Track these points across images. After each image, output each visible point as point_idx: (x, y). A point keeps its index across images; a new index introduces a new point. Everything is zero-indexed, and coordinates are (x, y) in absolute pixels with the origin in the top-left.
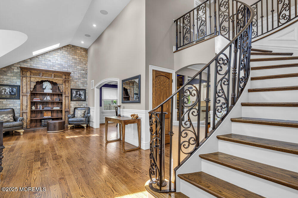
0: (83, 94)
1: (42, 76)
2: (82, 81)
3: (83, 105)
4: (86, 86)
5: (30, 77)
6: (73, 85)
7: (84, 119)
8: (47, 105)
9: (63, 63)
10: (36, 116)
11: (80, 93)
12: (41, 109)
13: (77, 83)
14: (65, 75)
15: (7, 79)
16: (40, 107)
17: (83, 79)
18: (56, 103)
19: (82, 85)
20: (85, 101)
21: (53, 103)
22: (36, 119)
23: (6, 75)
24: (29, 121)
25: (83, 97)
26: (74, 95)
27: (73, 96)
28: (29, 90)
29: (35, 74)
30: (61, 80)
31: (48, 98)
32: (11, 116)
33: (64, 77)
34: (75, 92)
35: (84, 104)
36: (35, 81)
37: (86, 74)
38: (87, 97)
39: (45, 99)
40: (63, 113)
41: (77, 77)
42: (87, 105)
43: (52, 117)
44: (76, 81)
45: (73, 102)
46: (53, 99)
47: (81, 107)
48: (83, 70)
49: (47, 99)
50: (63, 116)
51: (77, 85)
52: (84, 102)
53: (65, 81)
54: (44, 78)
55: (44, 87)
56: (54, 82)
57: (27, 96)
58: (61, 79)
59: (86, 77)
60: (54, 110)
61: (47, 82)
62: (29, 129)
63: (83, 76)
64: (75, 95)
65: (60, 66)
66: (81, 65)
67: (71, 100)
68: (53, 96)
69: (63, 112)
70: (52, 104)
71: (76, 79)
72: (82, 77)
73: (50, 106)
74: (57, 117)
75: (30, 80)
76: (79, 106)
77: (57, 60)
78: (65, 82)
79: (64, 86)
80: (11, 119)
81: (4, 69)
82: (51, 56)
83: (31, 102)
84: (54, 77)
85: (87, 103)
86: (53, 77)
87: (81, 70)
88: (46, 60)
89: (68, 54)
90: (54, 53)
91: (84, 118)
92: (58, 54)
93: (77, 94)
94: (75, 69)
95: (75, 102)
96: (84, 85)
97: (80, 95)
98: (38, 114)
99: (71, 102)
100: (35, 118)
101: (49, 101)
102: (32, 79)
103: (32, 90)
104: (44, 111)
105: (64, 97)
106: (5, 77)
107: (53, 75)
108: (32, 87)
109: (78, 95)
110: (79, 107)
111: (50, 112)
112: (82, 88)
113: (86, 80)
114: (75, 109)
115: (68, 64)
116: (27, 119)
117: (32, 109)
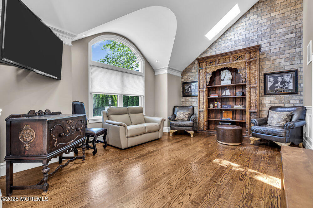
0: (291, 81)
1: (218, 63)
2: (288, 56)
3: (291, 102)
4: (298, 62)
5: (206, 68)
6: (267, 67)
7: (282, 131)
8: (228, 103)
9: (249, 35)
10: (215, 117)
11: (282, 79)
12: (219, 108)
13: (278, 61)
14: (250, 53)
15: (192, 76)
16: (218, 105)
17: (290, 51)
18: (239, 100)
19: (288, 63)
20: (297, 93)
21: (235, 99)
22: (216, 120)
23: (191, 72)
24: (206, 122)
25: (291, 87)
26: (270, 84)
27: (269, 86)
28: (205, 84)
29: (211, 64)
30: (243, 62)
31: (228, 93)
32: (187, 115)
33: (247, 56)
34: (272, 79)
35: (294, 101)
36: (210, 72)
37: (300, 37)
38: (301, 85)
39: (224, 94)
40: (247, 115)
41: (278, 50)
42: (301, 101)
43: (232, 119)
44: (274, 57)
45: (268, 98)
46: (235, 94)
47: (286, 105)
48: (292, 33)
49: (226, 94)
50: (247, 120)
51: (277, 65)
52: (293, 96)
53: (250, 62)
54: (220, 66)
55: (222, 79)
56: (233, 67)
57: (203, 91)
58: (244, 60)
59: (298, 45)
60: (236, 110)
61: (226, 70)
62: (205, 131)
63: (289, 45)
64: (273, 85)
65: (245, 42)
66: (285, 25)
67: (265, 93)
68: (234, 89)
69: (248, 113)
70: (233, 101)
71: (275, 54)
72: (288, 48)
73: (231, 103)
74: (241, 120)
75: (206, 71)
76: (282, 103)
77: (241, 34)
78: (250, 64)
79: (247, 71)
80: (186, 117)
81: (190, 67)
82: (233, 33)
83: (208, 98)
84: (233, 61)
85: (301, 98)
86: (231, 60)
87: (286, 34)
88: (226, 41)
89: (259, 16)
90: (236, 26)
91: (284, 128)
92: (242, 24)
93: (276, 82)
94: (272, 36)
95: (272, 98)
96: (294, 62)
97: (283, 82)
98: (218, 113)
99: (264, 97)
100: (214, 118)
101: (228, 96)
102: (208, 70)
103: (208, 84)
104: (224, 110)
105: (247, 89)
106: (191, 74)
107: (231, 57)
108: (208, 80)
109: (279, 83)
110: (282, 105)
111: (230, 113)
112: (287, 68)
113: (298, 50)
114: (271, 108)
115: (258, 34)
116: (203, 119)
117: (210, 107)
